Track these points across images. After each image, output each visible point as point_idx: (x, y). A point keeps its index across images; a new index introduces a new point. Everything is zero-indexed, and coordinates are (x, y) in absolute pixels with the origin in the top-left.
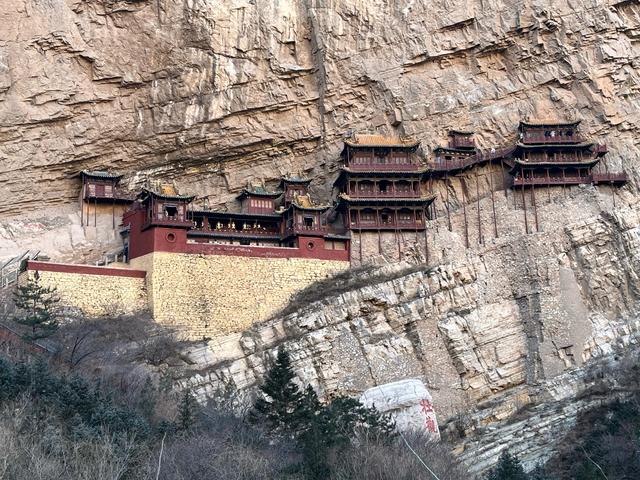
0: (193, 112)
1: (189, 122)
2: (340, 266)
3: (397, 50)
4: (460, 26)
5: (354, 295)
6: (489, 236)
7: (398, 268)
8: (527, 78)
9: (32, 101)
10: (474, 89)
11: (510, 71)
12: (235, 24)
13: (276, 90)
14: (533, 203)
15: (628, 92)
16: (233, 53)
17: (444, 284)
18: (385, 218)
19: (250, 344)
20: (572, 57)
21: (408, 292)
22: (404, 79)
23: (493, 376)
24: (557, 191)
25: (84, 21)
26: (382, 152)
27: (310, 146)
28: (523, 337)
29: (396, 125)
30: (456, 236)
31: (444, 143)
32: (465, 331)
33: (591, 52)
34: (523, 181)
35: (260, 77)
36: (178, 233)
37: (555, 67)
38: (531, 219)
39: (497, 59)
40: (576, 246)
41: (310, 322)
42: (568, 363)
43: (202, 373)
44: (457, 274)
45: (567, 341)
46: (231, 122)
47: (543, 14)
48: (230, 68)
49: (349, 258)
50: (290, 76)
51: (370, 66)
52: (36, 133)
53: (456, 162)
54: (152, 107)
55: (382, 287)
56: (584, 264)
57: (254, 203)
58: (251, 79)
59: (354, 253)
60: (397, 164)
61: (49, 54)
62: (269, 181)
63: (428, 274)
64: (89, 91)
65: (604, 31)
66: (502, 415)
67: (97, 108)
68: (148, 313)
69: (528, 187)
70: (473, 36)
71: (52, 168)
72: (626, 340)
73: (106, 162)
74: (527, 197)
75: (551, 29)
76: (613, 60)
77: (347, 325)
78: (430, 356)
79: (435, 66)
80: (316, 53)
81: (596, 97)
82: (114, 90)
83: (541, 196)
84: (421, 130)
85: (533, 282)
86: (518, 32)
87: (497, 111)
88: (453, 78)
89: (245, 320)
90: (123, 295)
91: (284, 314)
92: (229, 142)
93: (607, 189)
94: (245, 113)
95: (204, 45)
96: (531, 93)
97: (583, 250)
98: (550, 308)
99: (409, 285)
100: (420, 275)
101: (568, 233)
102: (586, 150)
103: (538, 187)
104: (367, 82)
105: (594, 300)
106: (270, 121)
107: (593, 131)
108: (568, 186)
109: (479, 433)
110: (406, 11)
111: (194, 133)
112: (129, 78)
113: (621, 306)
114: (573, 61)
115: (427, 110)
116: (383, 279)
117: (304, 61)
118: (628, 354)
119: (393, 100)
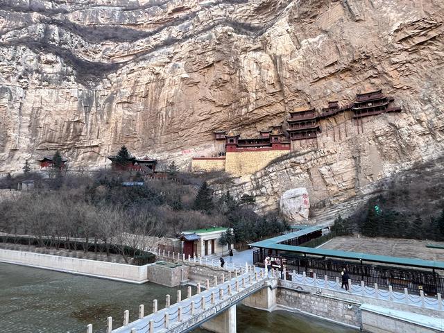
0: (244, 110)
1: (243, 114)
2: (286, 152)
3: (308, 79)
4: (332, 64)
5: (288, 161)
6: (343, 137)
7: (306, 151)
8: (360, 77)
9: (200, 115)
10: (339, 85)
11: (354, 76)
12: (254, 82)
13: (269, 99)
14: (362, 123)
15: (408, 74)
16: (254, 91)
17: (322, 155)
18: (303, 135)
19: (253, 177)
20: (378, 66)
21: (308, 159)
22: (311, 87)
23: (340, 186)
24: (372, 117)
25: (212, 91)
26: (302, 113)
27: (282, 115)
28: (355, 172)
29: (309, 103)
30: (330, 138)
31: (326, 107)
32: (329, 170)
33: (387, 62)
34: (357, 116)
35: (263, 96)
36: (233, 146)
37: (371, 71)
38: (360, 129)
39: (348, 73)
40: (377, 137)
41: (270, 170)
42: (371, 181)
43: (236, 186)
44: (328, 152)
45: (371, 172)
46: (255, 112)
47: (364, 53)
48: (254, 95)
49: (290, 149)
50: (273, 94)
51: (299, 86)
52: (201, 123)
53: (331, 112)
54: (232, 111)
55: (299, 158)
56: (381, 144)
57: (263, 135)
58: (260, 97)
59: (292, 147)
60: (308, 116)
61: (203, 102)
62: (270, 127)
63: (316, 152)
64: (214, 110)
65: (392, 52)
66: (342, 199)
67: (218, 114)
68: (224, 170)
69: (359, 118)
70: (337, 67)
71: (206, 132)
72: (397, 171)
73: (222, 128)
74: (360, 121)
75: (368, 57)
76: (397, 63)
77: (285, 171)
78: (315, 179)
79: (323, 80)
80: (281, 85)
81: (390, 79)
82: (222, 108)
83: (365, 120)
84: (317, 103)
85: (359, 152)
86: (355, 61)
87: (348, 91)
88: (331, 84)
89: (253, 170)
90: (219, 165)
91: (265, 168)
92: (256, 117)
93: (393, 114)
94: (260, 108)
95: (246, 90)
96: (362, 83)
97: (380, 138)
98: (364, 161)
99: (308, 157)
100: (313, 153)
101: (374, 132)
102: (385, 100)
103: (363, 117)
104: (298, 91)
105: (385, 156)
106: (267, 109)
107: (388, 92)
108: (377, 115)
109: (332, 205)
110: (311, 64)
111: (245, 117)
112: (225, 104)
113: (398, 158)
114: (379, 67)
115: (319, 96)
116: (300, 155)
117: (278, 88)
118: (397, 177)
119: (307, 95)
